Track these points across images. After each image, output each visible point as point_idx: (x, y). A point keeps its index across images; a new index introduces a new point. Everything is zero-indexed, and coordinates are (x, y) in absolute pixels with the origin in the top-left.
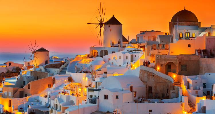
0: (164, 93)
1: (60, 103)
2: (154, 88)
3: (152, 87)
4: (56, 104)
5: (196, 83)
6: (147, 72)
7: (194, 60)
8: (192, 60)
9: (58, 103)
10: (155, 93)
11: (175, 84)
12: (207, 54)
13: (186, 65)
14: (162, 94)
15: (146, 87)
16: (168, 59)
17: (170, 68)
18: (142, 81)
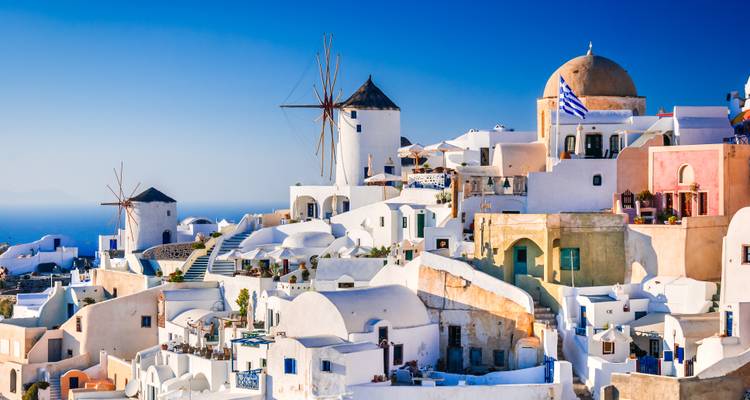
0: (502, 349)
1: (162, 381)
2: (468, 332)
3: (459, 328)
4: (153, 384)
5: (611, 312)
6: (443, 276)
7: (605, 229)
8: (598, 230)
9: (157, 384)
10: (472, 350)
11: (538, 316)
12: (653, 210)
13: (578, 250)
14: (495, 352)
15: (441, 329)
16: (515, 227)
17: (525, 260)
18: (427, 307)
